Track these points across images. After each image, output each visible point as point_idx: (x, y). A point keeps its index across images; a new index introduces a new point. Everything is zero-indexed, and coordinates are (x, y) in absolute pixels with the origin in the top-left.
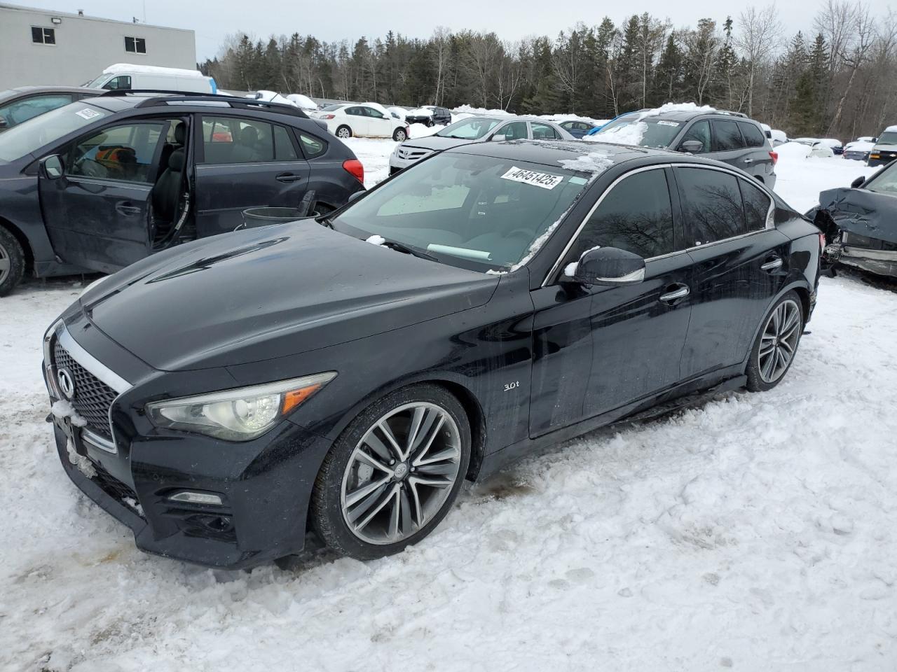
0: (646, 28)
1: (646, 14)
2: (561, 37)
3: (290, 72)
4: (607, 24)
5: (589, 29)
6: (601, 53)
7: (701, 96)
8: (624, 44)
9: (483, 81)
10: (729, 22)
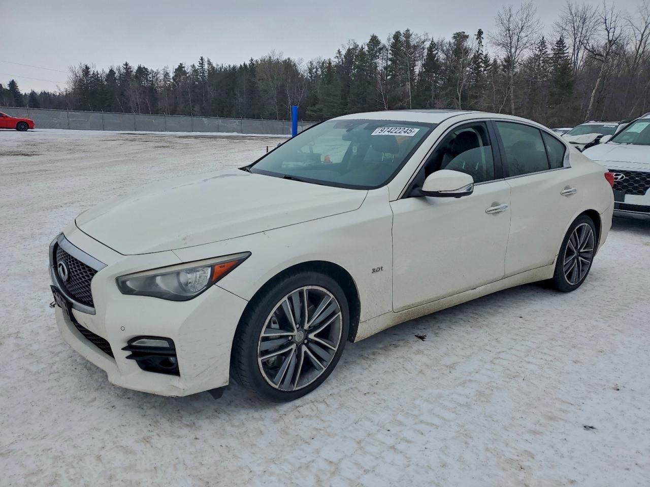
0: (408, 42)
1: (408, 31)
2: (338, 55)
3: (122, 94)
4: (374, 41)
5: (360, 47)
6: (371, 64)
7: (460, 95)
8: (390, 56)
9: (275, 92)
10: (480, 33)
